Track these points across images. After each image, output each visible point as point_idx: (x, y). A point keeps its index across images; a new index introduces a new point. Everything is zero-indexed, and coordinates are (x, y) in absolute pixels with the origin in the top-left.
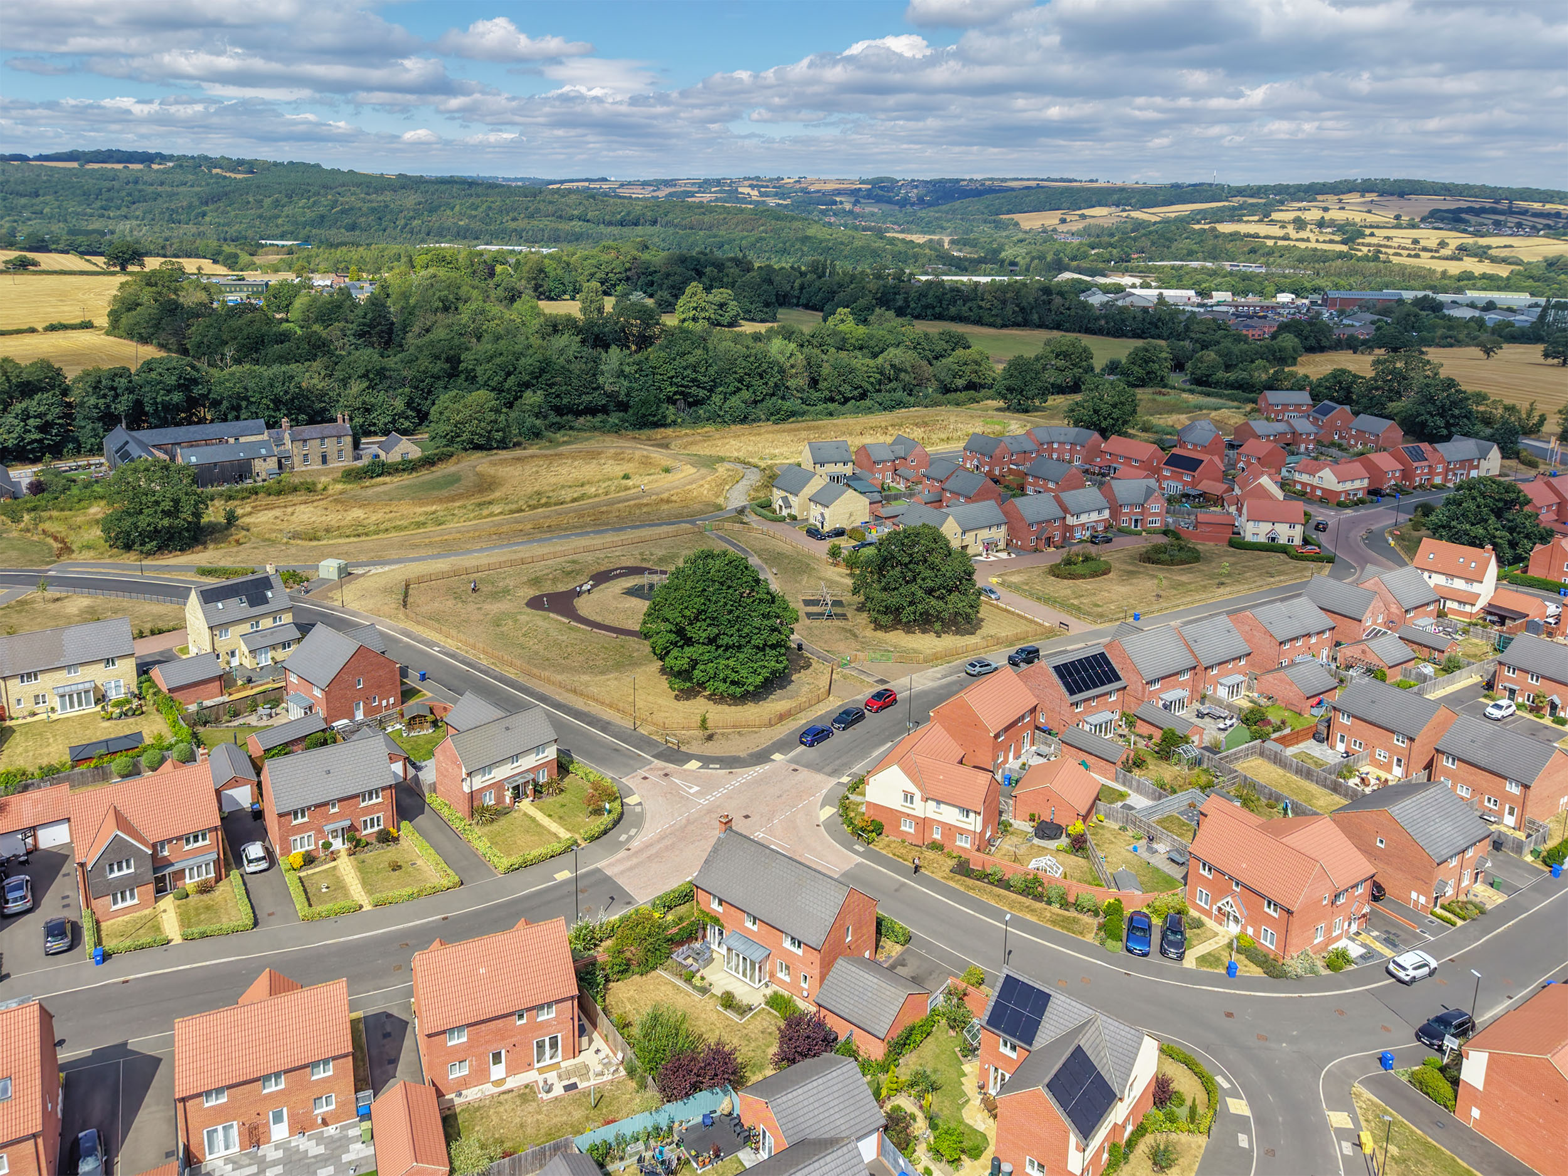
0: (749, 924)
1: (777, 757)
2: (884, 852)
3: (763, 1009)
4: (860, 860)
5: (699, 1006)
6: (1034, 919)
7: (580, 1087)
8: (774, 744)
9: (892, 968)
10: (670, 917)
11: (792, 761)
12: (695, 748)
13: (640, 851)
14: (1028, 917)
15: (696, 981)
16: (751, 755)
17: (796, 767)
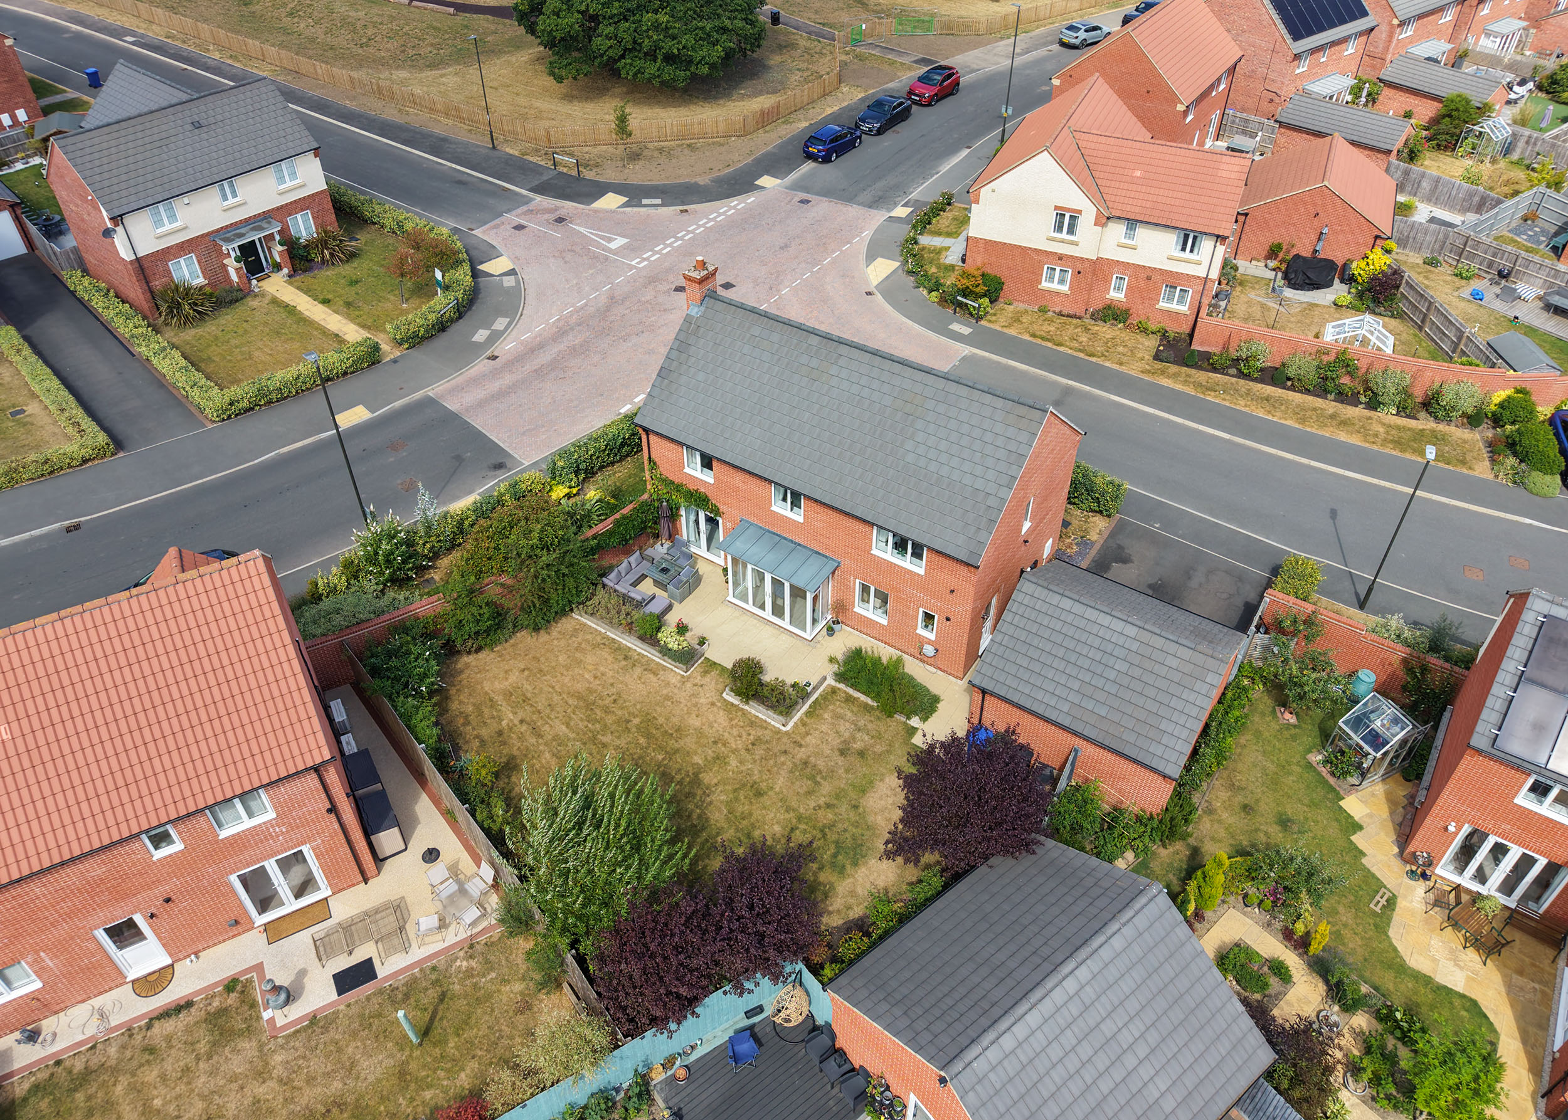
0: (782, 509)
1: (766, 181)
2: (1012, 332)
3: (834, 691)
4: (967, 350)
5: (681, 696)
6: (1355, 440)
7: (382, 971)
8: (758, 161)
9: (1099, 568)
10: (592, 494)
11: (796, 187)
12: (609, 175)
13: (518, 359)
14: (1343, 436)
15: (668, 637)
16: (719, 181)
17: (805, 196)
